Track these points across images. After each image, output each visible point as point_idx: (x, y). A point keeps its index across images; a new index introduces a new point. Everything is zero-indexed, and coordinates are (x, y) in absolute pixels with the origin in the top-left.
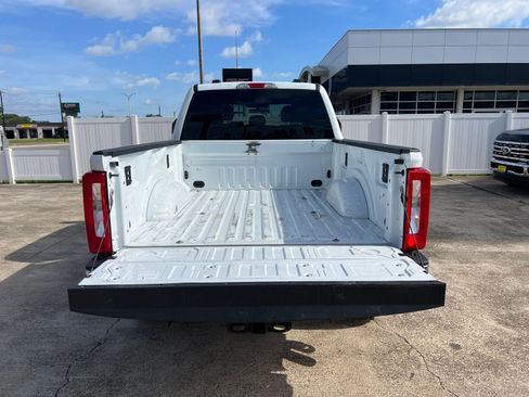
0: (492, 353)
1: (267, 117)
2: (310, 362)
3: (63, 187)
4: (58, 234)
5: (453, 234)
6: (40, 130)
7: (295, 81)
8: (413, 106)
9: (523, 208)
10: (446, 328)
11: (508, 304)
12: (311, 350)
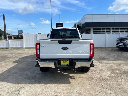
0: (108, 78)
1: (67, 34)
2: (74, 79)
3: (21, 49)
4: (23, 58)
5: (106, 59)
6: (13, 37)
7: (72, 27)
8: (100, 32)
9: (122, 54)
10: (100, 74)
11: (114, 71)
12: (74, 77)
